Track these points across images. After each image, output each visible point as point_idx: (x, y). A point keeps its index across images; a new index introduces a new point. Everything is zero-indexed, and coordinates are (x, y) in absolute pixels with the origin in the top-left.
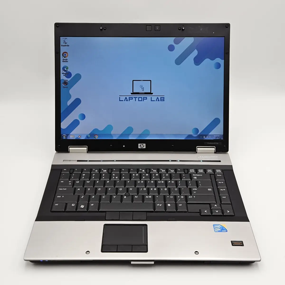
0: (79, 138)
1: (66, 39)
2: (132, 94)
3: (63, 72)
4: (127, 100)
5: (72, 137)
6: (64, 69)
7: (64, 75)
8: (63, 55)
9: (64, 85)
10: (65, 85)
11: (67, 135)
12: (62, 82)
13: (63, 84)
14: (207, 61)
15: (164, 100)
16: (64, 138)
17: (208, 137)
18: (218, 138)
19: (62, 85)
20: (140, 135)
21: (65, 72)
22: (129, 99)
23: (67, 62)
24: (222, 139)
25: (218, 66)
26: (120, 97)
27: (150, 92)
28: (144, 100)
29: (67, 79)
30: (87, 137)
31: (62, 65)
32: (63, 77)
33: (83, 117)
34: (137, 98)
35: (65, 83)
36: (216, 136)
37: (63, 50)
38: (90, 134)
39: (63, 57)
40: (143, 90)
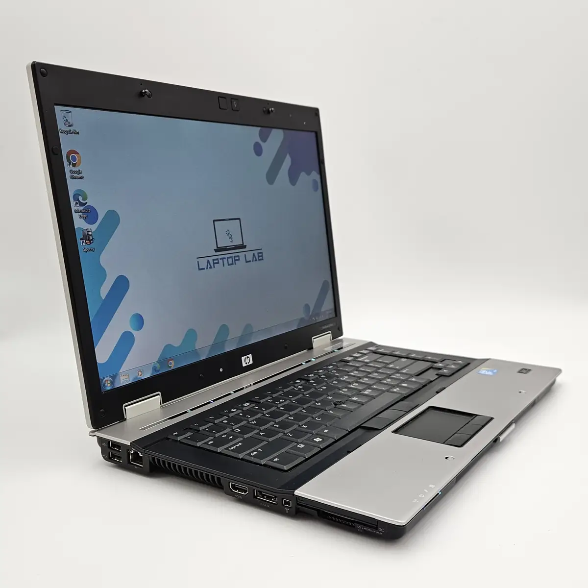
0: (139, 377)
1: (69, 112)
2: (216, 251)
3: (76, 208)
4: (211, 268)
5: (124, 380)
6: (78, 200)
7: (80, 217)
8: (68, 160)
9: (84, 244)
10: (86, 243)
11: (114, 377)
12: (79, 236)
13: (83, 242)
14: (303, 177)
15: (263, 258)
16: (108, 387)
17: (320, 317)
18: (330, 316)
19: (81, 245)
20: (241, 338)
21: (81, 208)
22: (214, 263)
23: (81, 178)
26: (198, 262)
27: (242, 243)
28: (236, 262)
29: (89, 227)
30: (155, 369)
31: (73, 186)
32: (79, 223)
33: (139, 321)
34: (225, 258)
35: (87, 238)
36: (328, 312)
37: (66, 144)
38: (159, 361)
39: (70, 164)
40: (231, 240)
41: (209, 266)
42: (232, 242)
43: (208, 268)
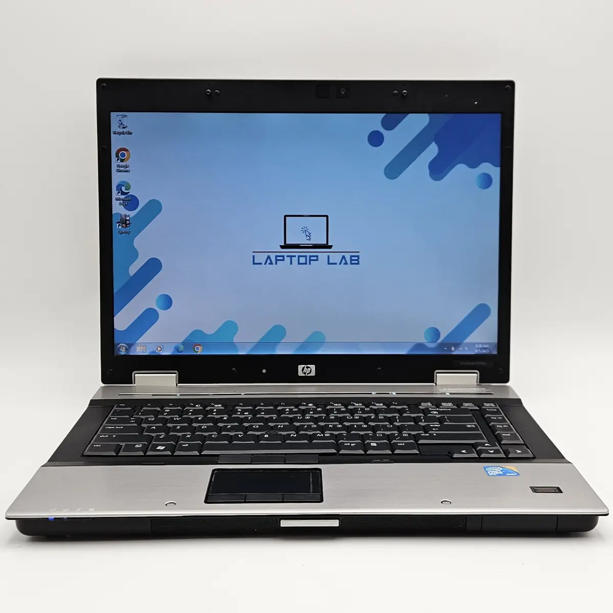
0: (157, 351)
1: (126, 116)
2: (282, 247)
3: (118, 197)
4: (271, 263)
5: (139, 350)
6: (121, 190)
7: (120, 204)
8: (117, 156)
9: (120, 227)
10: (122, 226)
11: (130, 346)
12: (115, 220)
13: (119, 225)
14: (460, 171)
15: (359, 262)
16: (123, 352)
17: (461, 349)
18: (484, 352)
19: (117, 227)
20: (304, 345)
21: (123, 197)
22: (277, 260)
23: (127, 171)
24: (495, 352)
25: (486, 181)
26: (254, 256)
27: (325, 243)
28: (312, 262)
29: (128, 213)
30: (177, 349)
31: (117, 178)
32: (118, 208)
33: (167, 302)
34: (295, 256)
35: (124, 222)
36: (481, 346)
37: (116, 143)
38: (183, 343)
39: (118, 159)
40: (308, 238)
41: (269, 261)
42: (309, 240)
43: (268, 263)
